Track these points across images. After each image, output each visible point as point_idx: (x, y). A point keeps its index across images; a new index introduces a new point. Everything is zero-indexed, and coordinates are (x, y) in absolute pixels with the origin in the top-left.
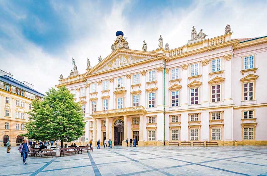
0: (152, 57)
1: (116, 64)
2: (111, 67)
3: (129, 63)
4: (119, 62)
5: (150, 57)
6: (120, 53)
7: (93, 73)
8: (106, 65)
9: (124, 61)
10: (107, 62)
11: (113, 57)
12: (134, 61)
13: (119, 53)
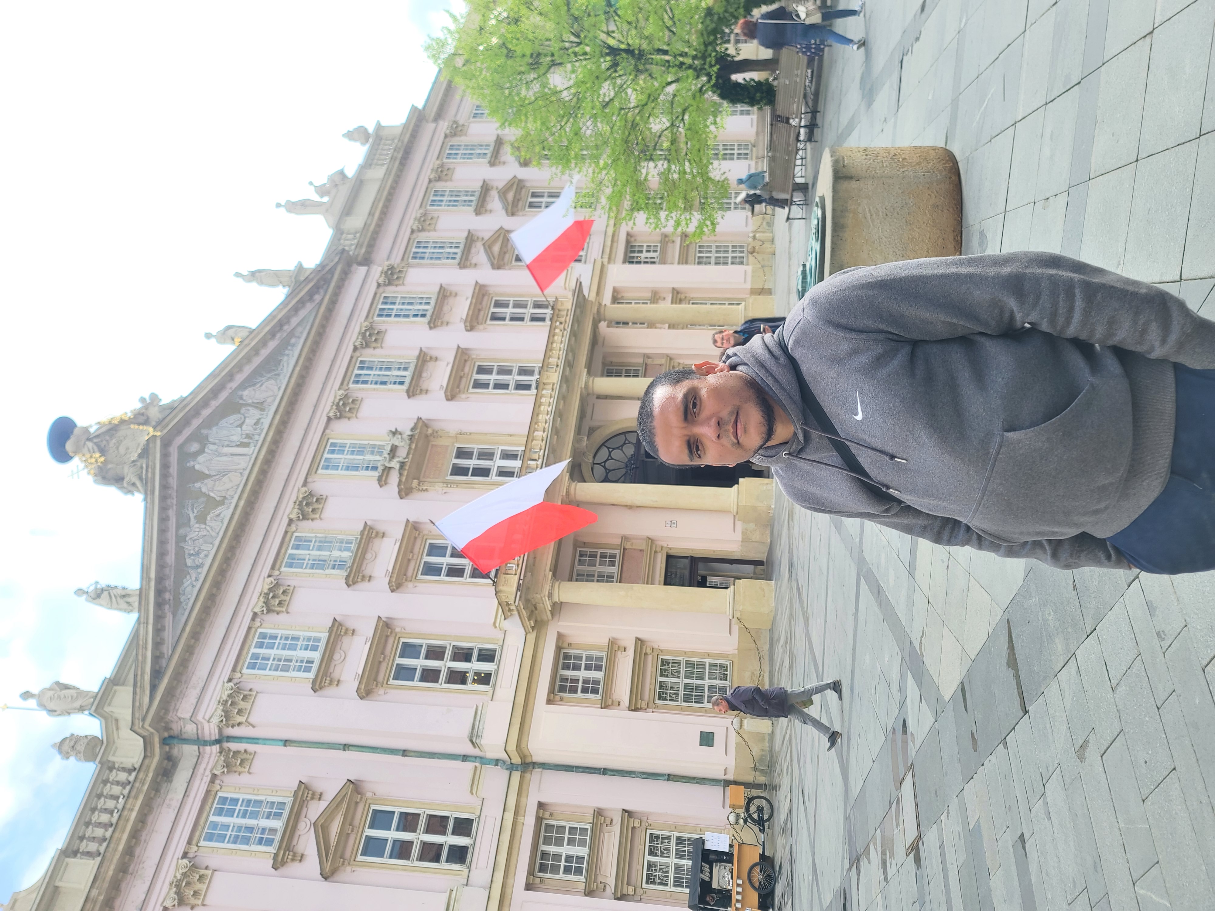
0: (317, 298)
1: (224, 473)
2: (222, 502)
3: (269, 400)
4: (226, 450)
5: (309, 306)
6: (179, 440)
7: (167, 649)
8: (181, 539)
9: (240, 426)
10: (172, 523)
11: (173, 482)
12: (278, 375)
13: (174, 451)
